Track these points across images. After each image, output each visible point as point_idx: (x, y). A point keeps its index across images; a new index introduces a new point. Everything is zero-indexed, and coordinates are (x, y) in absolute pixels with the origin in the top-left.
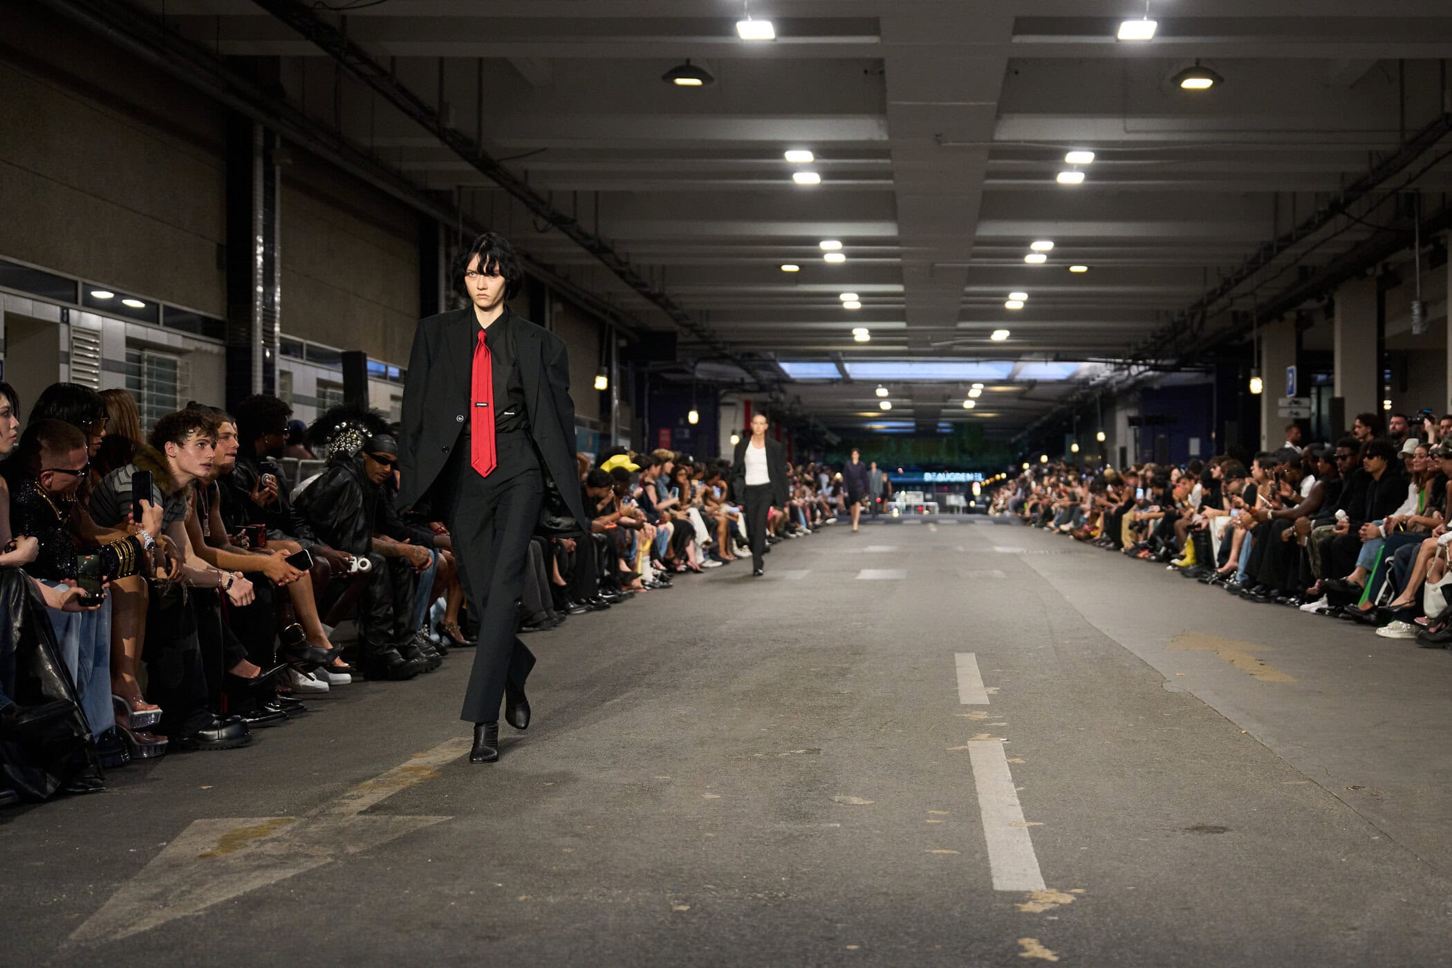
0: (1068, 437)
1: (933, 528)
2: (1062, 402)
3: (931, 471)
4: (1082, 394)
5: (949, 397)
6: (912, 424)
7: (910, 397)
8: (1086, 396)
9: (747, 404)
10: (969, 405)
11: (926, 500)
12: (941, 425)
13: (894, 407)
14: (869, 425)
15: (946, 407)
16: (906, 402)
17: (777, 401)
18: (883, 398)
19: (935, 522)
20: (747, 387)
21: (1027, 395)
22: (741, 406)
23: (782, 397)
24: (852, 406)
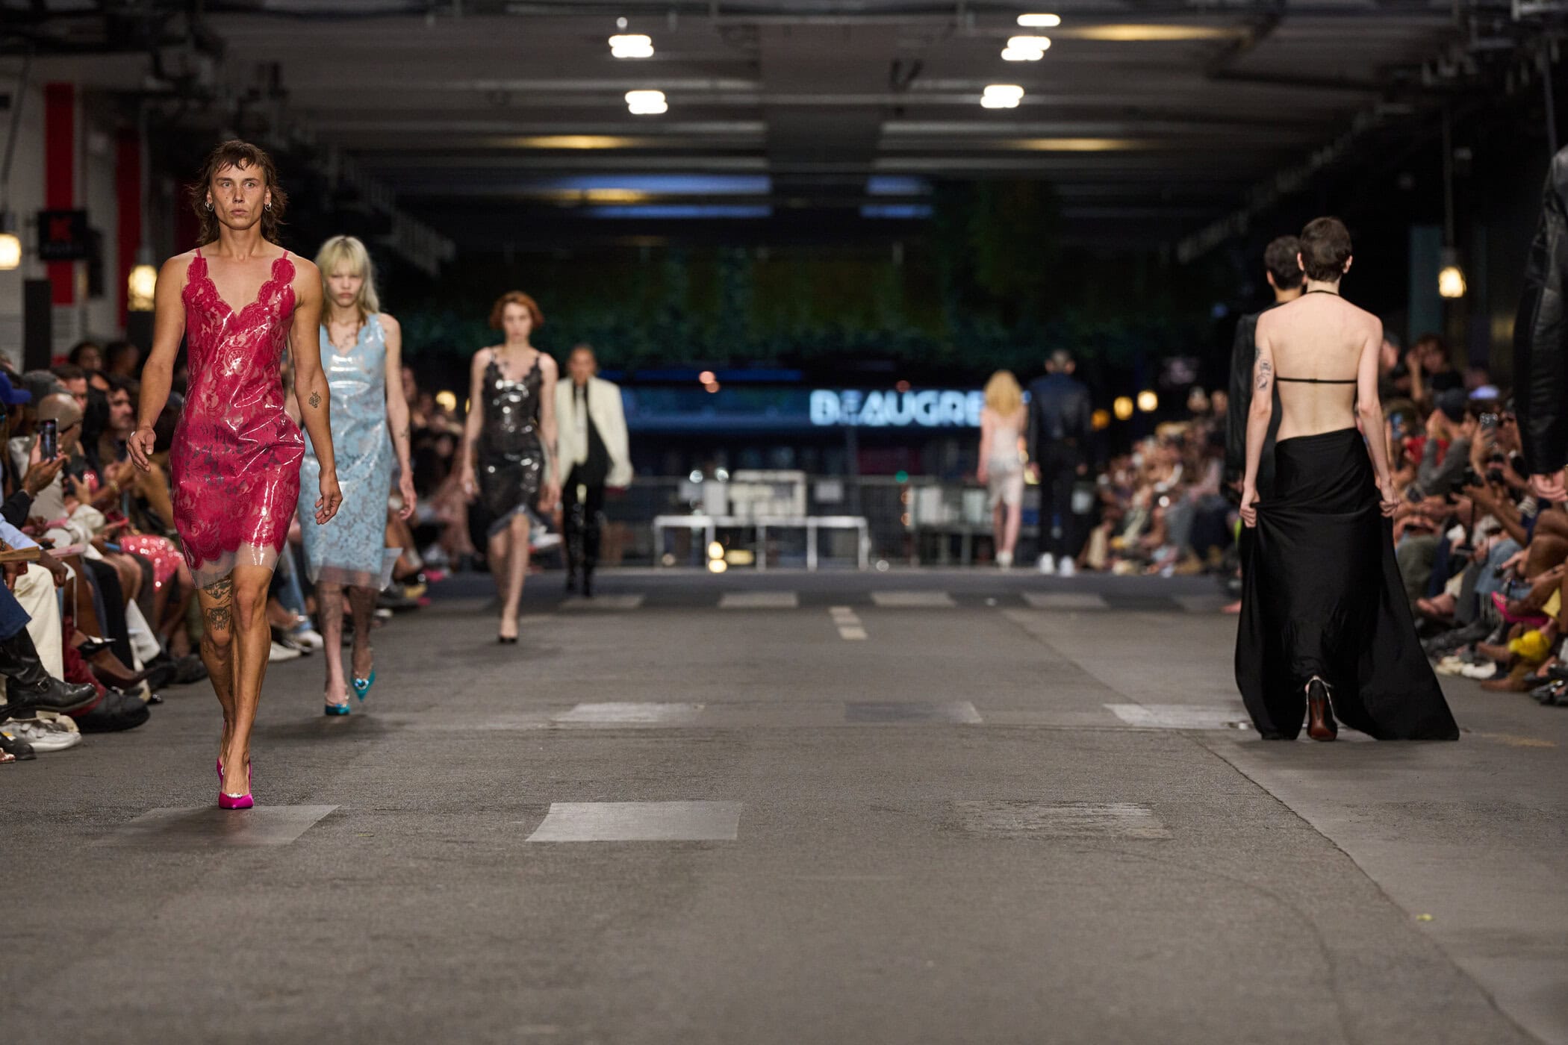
0: (1420, 238)
1: (849, 626)
2: (1394, 91)
3: (836, 383)
4: (1479, 56)
5: (917, 70)
6: (760, 186)
7: (750, 68)
8: (1495, 64)
9: (58, 97)
10: (1002, 96)
11: (815, 507)
12: (879, 187)
13: (676, 112)
14: (571, 192)
15: (900, 112)
16: (733, 88)
17: (185, 85)
18: (638, 72)
19: (859, 599)
20: (59, 29)
21: (1246, 61)
22: (33, 107)
23: (206, 70)
24: (502, 106)
